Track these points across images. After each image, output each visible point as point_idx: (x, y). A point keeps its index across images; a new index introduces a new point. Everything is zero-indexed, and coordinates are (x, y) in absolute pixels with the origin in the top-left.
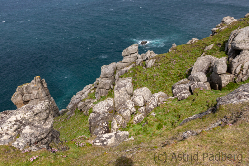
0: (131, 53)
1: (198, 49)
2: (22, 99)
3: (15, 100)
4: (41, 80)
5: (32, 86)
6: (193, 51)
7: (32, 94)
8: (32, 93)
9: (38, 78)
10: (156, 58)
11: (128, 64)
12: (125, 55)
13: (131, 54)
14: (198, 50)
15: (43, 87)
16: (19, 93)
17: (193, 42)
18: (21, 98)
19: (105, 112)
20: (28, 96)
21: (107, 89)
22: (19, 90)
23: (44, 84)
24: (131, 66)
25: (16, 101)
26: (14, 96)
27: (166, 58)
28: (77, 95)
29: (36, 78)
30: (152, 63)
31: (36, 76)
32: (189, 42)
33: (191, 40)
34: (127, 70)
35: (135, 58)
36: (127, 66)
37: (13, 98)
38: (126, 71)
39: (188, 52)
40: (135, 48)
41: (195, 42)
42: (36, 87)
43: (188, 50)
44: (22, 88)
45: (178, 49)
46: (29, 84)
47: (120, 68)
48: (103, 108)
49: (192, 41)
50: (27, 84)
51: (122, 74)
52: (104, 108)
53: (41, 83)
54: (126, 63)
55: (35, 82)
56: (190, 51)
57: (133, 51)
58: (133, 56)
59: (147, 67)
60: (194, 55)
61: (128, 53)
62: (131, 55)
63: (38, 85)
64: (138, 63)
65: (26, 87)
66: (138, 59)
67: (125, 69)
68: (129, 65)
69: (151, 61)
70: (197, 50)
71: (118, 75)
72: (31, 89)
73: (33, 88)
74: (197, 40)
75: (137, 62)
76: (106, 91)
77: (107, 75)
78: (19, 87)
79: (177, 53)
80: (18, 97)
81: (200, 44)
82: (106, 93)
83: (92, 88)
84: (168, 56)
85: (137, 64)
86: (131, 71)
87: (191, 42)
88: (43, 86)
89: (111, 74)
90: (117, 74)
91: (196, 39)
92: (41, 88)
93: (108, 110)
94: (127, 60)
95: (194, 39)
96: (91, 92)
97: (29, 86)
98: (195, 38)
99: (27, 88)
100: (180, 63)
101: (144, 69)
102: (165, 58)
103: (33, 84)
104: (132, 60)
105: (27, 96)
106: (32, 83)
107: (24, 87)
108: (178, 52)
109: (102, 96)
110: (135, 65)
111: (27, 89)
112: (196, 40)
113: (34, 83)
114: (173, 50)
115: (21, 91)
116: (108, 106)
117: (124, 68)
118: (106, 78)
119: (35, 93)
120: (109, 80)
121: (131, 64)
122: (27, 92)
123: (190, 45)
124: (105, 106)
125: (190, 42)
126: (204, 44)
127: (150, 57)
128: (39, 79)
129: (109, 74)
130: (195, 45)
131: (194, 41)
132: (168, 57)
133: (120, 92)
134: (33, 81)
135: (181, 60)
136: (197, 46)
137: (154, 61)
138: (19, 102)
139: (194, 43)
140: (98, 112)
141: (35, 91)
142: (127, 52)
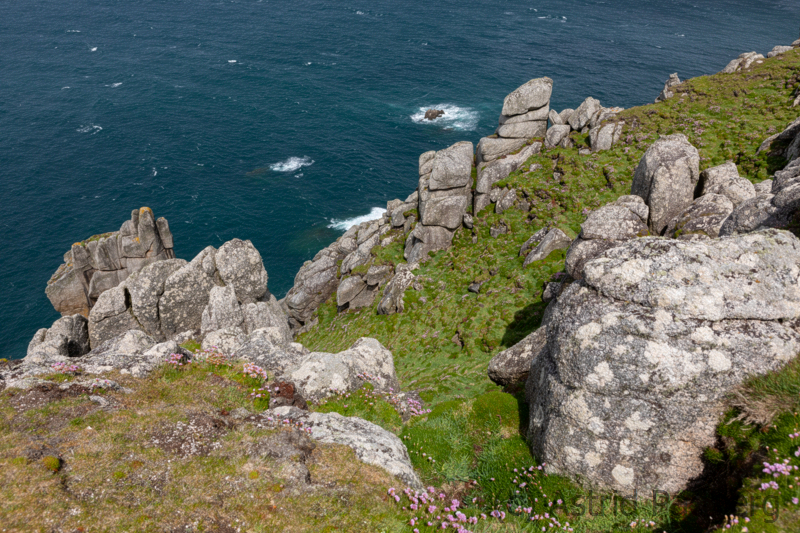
0: (531, 105)
1: (769, 85)
2: (86, 291)
3: (60, 294)
4: (155, 222)
5: (126, 242)
6: (754, 92)
7: (124, 271)
8: (122, 268)
9: (145, 213)
10: (622, 119)
11: (519, 142)
12: (510, 113)
13: (532, 109)
14: (770, 88)
15: (159, 248)
16: (75, 267)
17: (747, 66)
18: (81, 287)
19: (628, 235)
20: (108, 279)
21: (450, 226)
22: (78, 256)
23: (163, 237)
24: (529, 152)
25: (63, 297)
26: (54, 280)
27: (662, 117)
28: (321, 260)
29: (138, 214)
30: (613, 134)
31: (138, 208)
32: (734, 65)
33: (741, 60)
34: (516, 164)
35: (540, 123)
36: (515, 152)
37: (54, 287)
38: (514, 167)
39: (736, 95)
40: (544, 91)
41: (754, 66)
42: (138, 247)
43: (737, 89)
44: (88, 251)
45: (696, 89)
46: (112, 236)
47: (494, 156)
48: (620, 224)
49: (745, 62)
50: (106, 237)
51: (499, 178)
52: (624, 225)
53: (156, 231)
54: (512, 141)
55: (136, 226)
56: (743, 91)
57: (537, 98)
58: (536, 117)
59: (596, 148)
60: (763, 102)
61: (521, 105)
62: (530, 114)
63: (144, 238)
64: (556, 139)
65: (102, 247)
66: (555, 126)
67: (510, 160)
68: (522, 148)
69: (609, 128)
70: (766, 87)
71: (489, 178)
72: (122, 252)
73: (128, 248)
74: (759, 59)
75: (552, 135)
76: (446, 235)
77: (452, 181)
78: (78, 247)
79: (697, 100)
80: (69, 283)
81: (773, 69)
82: (444, 240)
83: (384, 231)
84: (666, 110)
85: (550, 141)
86: (534, 166)
87: (740, 64)
88: (160, 242)
89: (465, 177)
90: (486, 175)
91: (756, 56)
92: (154, 248)
93: (635, 229)
94: (517, 130)
95: (747, 55)
96: (384, 243)
97: (113, 244)
98: (751, 54)
99: (105, 251)
100: (720, 128)
101: (582, 155)
102: (655, 118)
103: (127, 234)
104: (532, 129)
105: (104, 277)
106: (125, 231)
107: (94, 247)
108: (700, 97)
109: (434, 250)
110: (543, 145)
111: (106, 254)
112: (756, 60)
113: (133, 230)
114: (678, 92)
115: (83, 261)
116: (632, 219)
117: (504, 157)
118: (446, 192)
119: (134, 266)
120: (458, 197)
121: (528, 144)
122: (106, 264)
123: (737, 73)
124: (625, 219)
125: (736, 66)
126: (788, 68)
127: (602, 117)
128: (149, 218)
129: (459, 177)
130: (756, 73)
131: (749, 63)
132: (668, 115)
133: (673, 171)
134: (129, 225)
135: (718, 119)
136: (765, 75)
137: (620, 127)
138: (72, 300)
139: (749, 68)
140: (605, 236)
141: (133, 260)
142: (517, 101)
